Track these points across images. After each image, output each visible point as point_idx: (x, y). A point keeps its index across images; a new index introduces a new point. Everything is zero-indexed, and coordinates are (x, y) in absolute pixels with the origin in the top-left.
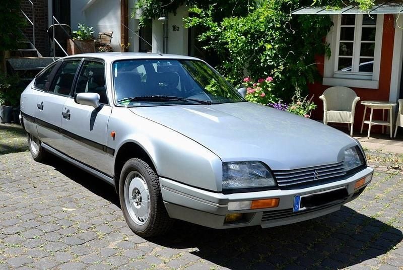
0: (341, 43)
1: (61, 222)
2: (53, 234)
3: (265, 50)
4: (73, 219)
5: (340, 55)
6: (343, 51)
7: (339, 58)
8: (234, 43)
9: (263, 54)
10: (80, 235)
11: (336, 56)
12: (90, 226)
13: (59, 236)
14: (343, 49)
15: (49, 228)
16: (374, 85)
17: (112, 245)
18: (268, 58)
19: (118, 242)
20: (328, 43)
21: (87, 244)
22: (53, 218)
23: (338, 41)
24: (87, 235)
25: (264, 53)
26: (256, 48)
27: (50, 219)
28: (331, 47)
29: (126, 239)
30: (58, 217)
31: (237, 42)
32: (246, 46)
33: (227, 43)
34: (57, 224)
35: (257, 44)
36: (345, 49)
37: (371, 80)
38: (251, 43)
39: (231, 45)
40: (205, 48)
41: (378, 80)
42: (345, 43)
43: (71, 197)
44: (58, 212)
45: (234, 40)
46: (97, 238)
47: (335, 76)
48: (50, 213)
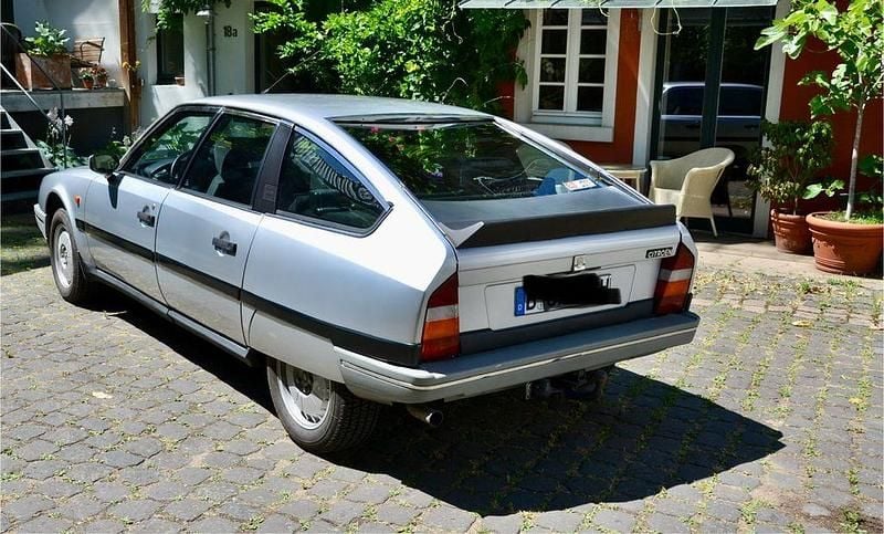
0: (543, 59)
1: (85, 423)
2: (77, 447)
3: (407, 74)
4: (108, 415)
5: (542, 80)
6: (547, 74)
7: (541, 87)
8: (349, 62)
9: (403, 82)
10: (129, 446)
11: (536, 83)
12: (143, 427)
13: (91, 452)
14: (548, 70)
15: (66, 436)
16: (605, 135)
17: (197, 461)
18: (412, 88)
19: (205, 454)
20: (521, 59)
21: (147, 462)
22: (67, 416)
23: (538, 56)
24: (143, 445)
25: (405, 79)
26: (390, 70)
27: (62, 419)
28: (527, 67)
29: (219, 448)
30: (78, 414)
31: (356, 60)
32: (372, 68)
33: (336, 62)
34: (79, 427)
35: (392, 62)
36: (550, 70)
37: (600, 126)
38: (381, 61)
39: (345, 65)
40: (292, 70)
41: (613, 125)
42: (550, 59)
43: (89, 371)
44: (73, 403)
45: (350, 56)
46: (164, 451)
47: (534, 119)
48: (58, 406)
